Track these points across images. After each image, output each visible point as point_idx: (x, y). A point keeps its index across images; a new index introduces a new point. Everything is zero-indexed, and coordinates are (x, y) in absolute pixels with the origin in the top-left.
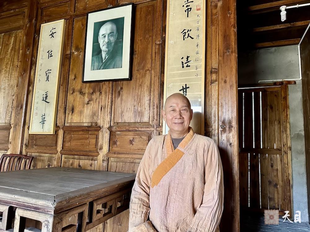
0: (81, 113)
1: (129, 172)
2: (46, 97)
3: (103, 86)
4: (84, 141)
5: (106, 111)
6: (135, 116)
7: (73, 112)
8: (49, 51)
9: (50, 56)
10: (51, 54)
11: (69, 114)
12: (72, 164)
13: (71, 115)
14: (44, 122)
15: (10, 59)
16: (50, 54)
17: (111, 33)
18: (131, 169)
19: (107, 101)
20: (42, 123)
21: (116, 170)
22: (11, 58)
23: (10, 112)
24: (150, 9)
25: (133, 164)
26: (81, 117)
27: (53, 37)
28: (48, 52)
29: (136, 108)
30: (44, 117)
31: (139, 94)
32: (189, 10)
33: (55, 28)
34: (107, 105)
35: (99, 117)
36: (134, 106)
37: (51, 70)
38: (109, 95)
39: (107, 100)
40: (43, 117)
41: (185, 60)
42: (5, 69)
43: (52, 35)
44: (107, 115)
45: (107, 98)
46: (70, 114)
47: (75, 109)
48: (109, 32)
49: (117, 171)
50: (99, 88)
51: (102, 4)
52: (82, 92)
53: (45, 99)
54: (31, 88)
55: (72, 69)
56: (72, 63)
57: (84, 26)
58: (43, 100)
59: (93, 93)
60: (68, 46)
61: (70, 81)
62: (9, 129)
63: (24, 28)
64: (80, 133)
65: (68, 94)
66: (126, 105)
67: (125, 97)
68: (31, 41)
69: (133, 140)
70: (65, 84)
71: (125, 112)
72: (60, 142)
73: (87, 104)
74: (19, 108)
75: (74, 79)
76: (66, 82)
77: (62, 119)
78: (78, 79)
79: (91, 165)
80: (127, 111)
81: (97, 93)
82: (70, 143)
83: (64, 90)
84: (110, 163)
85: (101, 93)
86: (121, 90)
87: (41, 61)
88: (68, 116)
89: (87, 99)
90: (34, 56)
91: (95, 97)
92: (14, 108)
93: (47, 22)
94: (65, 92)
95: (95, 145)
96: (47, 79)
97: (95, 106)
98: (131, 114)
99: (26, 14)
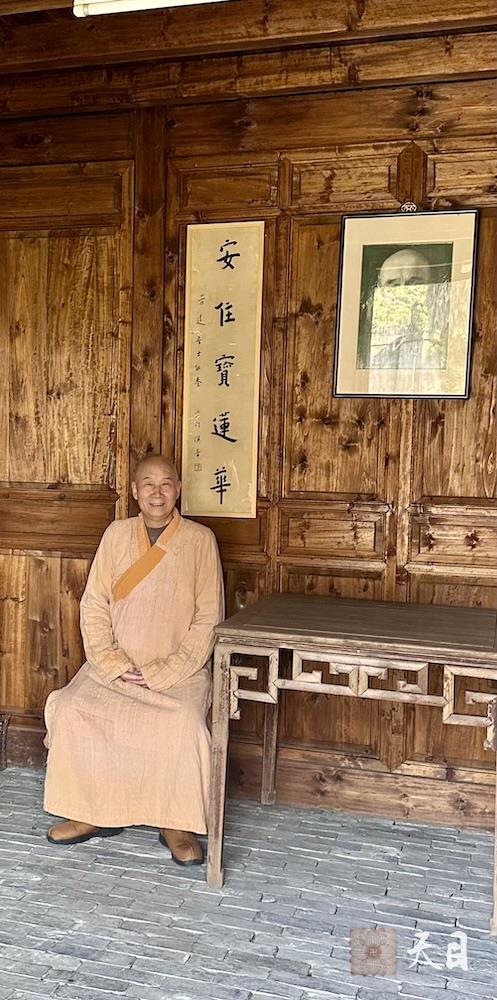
0: (328, 468)
1: (465, 605)
2: (225, 427)
3: (389, 408)
4: (341, 535)
5: (401, 470)
6: (480, 484)
7: (304, 467)
8: (221, 304)
9: (225, 318)
10: (229, 314)
11: (291, 470)
12: (311, 587)
13: (301, 473)
14: (224, 488)
15: (86, 313)
16: (226, 312)
17: (413, 279)
18: (472, 599)
19: (402, 446)
20: (219, 489)
21: (432, 600)
22: (88, 308)
23: (106, 456)
25: (477, 588)
26: (328, 480)
27: (232, 267)
28: (217, 308)
29: (482, 465)
30: (223, 474)
31: (490, 432)
33: (235, 243)
34: (401, 455)
35: (380, 481)
36: (477, 461)
37: (233, 357)
38: (407, 431)
39: (402, 442)
40: (219, 475)
42: (74, 338)
43: (227, 260)
44: (405, 478)
45: (403, 437)
46: (297, 469)
47: (310, 461)
48: (407, 276)
49: (435, 602)
50: (376, 411)
51: (379, 190)
52: (328, 420)
53: (220, 431)
54: (168, 398)
55: (295, 359)
56: (292, 343)
57: (326, 245)
58: (217, 433)
59: (360, 423)
60: (279, 296)
61: (291, 389)
62: (110, 500)
63: (125, 226)
64: (327, 516)
65: (286, 421)
66: (453, 456)
67: (451, 437)
68: (158, 271)
69: (474, 537)
70: (277, 395)
71: (451, 473)
72: (274, 536)
73: (346, 448)
74: (142, 451)
75: (303, 384)
76: (280, 392)
77: (274, 482)
78: (315, 385)
79: (366, 588)
80: (457, 471)
81: (371, 423)
82: (303, 538)
83: (277, 410)
84: (414, 586)
85: (382, 423)
86: (439, 421)
87: (198, 331)
88: (290, 476)
89: (345, 436)
90: (166, 311)
91: (366, 433)
92: (121, 447)
93: (202, 218)
94: (280, 415)
95: (371, 546)
96: (224, 379)
97: (367, 454)
98: (469, 477)
99: (125, 183)
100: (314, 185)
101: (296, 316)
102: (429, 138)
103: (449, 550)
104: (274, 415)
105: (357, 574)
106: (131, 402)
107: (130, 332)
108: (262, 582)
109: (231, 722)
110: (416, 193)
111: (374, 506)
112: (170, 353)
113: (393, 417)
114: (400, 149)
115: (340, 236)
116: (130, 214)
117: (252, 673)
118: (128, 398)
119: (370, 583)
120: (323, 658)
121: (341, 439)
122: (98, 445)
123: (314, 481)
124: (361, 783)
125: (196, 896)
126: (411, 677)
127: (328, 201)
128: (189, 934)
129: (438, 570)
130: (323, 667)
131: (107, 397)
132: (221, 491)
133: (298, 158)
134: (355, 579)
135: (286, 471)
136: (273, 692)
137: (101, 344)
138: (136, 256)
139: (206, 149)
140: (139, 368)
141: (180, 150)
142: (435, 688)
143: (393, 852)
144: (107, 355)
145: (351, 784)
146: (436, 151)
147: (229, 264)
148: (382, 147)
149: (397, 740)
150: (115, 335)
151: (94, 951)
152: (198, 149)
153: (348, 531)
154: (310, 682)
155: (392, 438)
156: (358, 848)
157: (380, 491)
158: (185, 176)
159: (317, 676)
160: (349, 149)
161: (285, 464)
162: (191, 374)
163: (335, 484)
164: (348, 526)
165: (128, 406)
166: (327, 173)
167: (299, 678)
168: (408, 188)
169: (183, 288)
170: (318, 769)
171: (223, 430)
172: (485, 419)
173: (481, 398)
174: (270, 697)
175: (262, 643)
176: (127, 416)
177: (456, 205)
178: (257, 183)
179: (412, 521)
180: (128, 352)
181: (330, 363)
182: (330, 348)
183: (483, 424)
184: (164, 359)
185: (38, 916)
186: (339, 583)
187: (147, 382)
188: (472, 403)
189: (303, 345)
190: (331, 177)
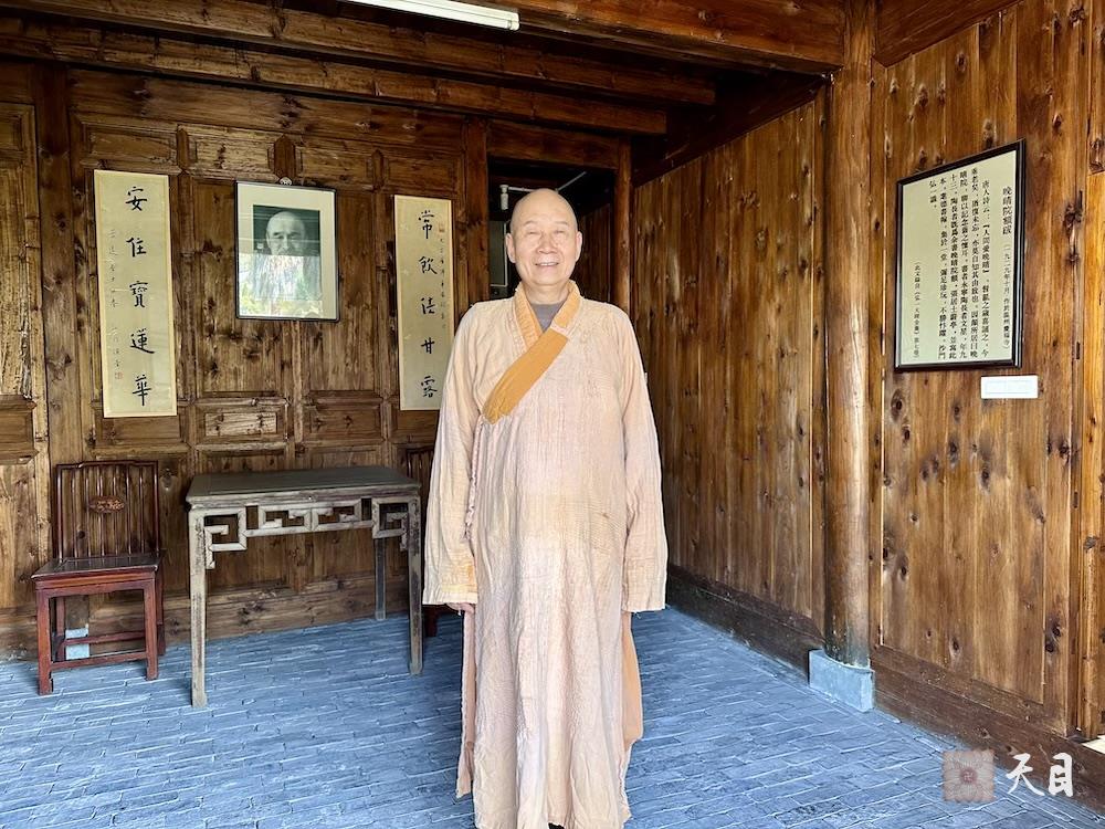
0: (236, 373)
2: (143, 341)
3: (281, 327)
4: (249, 424)
5: (294, 373)
6: (350, 381)
7: (215, 372)
8: (132, 239)
9: (137, 251)
10: (140, 248)
11: (204, 375)
12: (227, 466)
13: (213, 377)
14: (145, 392)
16: (137, 246)
17: (293, 234)
19: (293, 356)
20: (140, 393)
21: (322, 465)
23: (18, 369)
24: (362, 206)
26: (236, 382)
27: (141, 209)
28: (128, 241)
29: (350, 368)
30: (143, 381)
32: (428, 228)
33: (142, 190)
34: (293, 361)
36: (347, 365)
37: (146, 283)
38: (296, 344)
39: (293, 352)
40: (140, 382)
41: (427, 305)
43: (135, 203)
45: (293, 348)
46: (209, 374)
47: (220, 368)
48: (288, 231)
50: (272, 329)
51: (262, 166)
52: (233, 335)
53: (138, 344)
54: (83, 316)
55: (202, 287)
56: (198, 275)
57: (222, 202)
58: (135, 346)
59: (260, 337)
60: (185, 237)
61: (199, 311)
62: (27, 408)
63: (28, 162)
64: (236, 410)
65: (197, 336)
66: (330, 361)
67: (328, 349)
68: (66, 205)
69: (348, 418)
70: (189, 316)
71: (330, 373)
72: (193, 429)
73: (250, 357)
74: (60, 363)
75: (210, 308)
76: (191, 313)
77: (191, 385)
78: (220, 308)
79: (272, 461)
80: (333, 372)
81: (268, 338)
82: (218, 429)
83: (189, 328)
84: (308, 456)
85: (277, 338)
86: (318, 338)
87: (111, 260)
88: (204, 380)
89: (248, 348)
90: (77, 241)
91: (264, 346)
92: (35, 360)
93: (106, 166)
94: (193, 332)
95: (274, 430)
96: (140, 301)
97: (267, 362)
98: (342, 376)
99: (25, 124)
100: (208, 155)
101: (200, 253)
102: (298, 133)
103: (332, 428)
104: (186, 331)
105: (263, 453)
106: (45, 320)
107: (39, 257)
108: (184, 467)
109: (209, 573)
110: (289, 171)
111: (274, 401)
112: (82, 278)
113: (285, 334)
114: (276, 139)
115: (234, 195)
116: (32, 153)
117: (224, 529)
118: (40, 316)
119: (275, 458)
120: (283, 508)
121: (245, 350)
122: (9, 358)
123: (227, 383)
124: (276, 608)
125: (188, 717)
126: (349, 510)
127: (221, 168)
128: (203, 743)
129: (325, 443)
130: (283, 515)
131: (17, 313)
132: (143, 395)
133: (193, 131)
134: (263, 457)
135: (199, 377)
136: (243, 540)
137: (7, 266)
138: (42, 190)
139: (108, 109)
140: (51, 289)
141: (82, 106)
142: (367, 515)
143: (316, 647)
144: (14, 276)
145: (268, 610)
146: (301, 144)
147: (137, 206)
148: (262, 134)
149: (301, 571)
150: (23, 260)
151: (127, 782)
152: (100, 108)
153: (255, 421)
154: (274, 528)
155: (285, 349)
156: (289, 652)
157: (278, 389)
158: (89, 128)
159: (278, 522)
160: (235, 131)
161: (198, 371)
162: (107, 296)
163: (242, 385)
164: (254, 417)
165: (41, 322)
166: (219, 147)
167: (264, 527)
168: (284, 167)
169: (93, 223)
170: (241, 605)
171: (141, 343)
172: (350, 336)
173: (346, 323)
174: (240, 546)
175: (232, 504)
176: (41, 332)
177: (319, 185)
178: (159, 145)
179: (304, 410)
180: (38, 275)
181: (232, 292)
182: (231, 280)
183: (350, 340)
184: (76, 282)
185: (50, 775)
186: (250, 461)
187: (62, 301)
188: (340, 325)
189: (208, 276)
190: (223, 150)
